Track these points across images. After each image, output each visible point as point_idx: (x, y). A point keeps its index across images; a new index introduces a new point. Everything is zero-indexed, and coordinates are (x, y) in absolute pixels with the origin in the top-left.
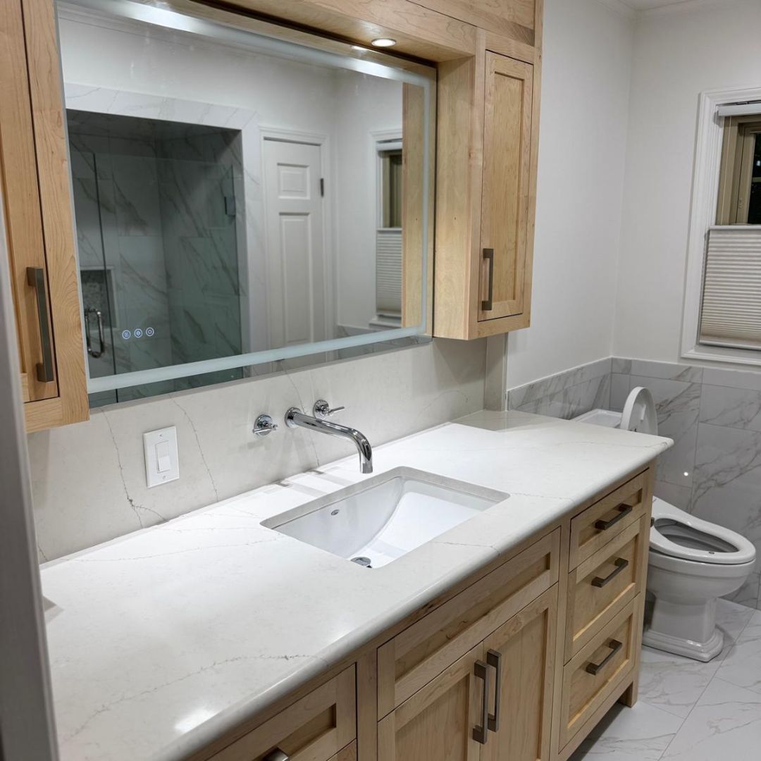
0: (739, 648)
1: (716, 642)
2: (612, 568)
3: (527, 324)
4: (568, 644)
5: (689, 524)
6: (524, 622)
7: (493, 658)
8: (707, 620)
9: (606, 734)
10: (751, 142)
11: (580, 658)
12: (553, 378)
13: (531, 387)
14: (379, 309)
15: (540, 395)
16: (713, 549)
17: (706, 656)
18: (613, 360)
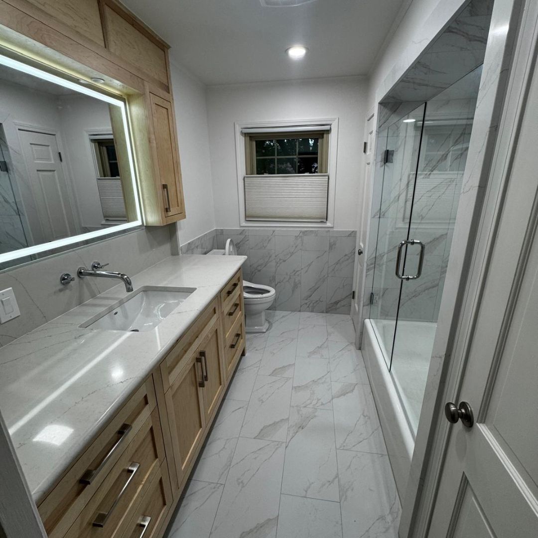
0: (274, 325)
1: (266, 325)
2: (234, 308)
3: (185, 217)
4: (225, 340)
5: (253, 286)
6: (210, 336)
7: (202, 354)
8: (263, 317)
9: (239, 368)
10: (254, 143)
11: (229, 344)
12: (196, 239)
13: (189, 243)
14: (105, 217)
15: (193, 247)
16: (262, 293)
17: (265, 330)
18: (216, 229)
